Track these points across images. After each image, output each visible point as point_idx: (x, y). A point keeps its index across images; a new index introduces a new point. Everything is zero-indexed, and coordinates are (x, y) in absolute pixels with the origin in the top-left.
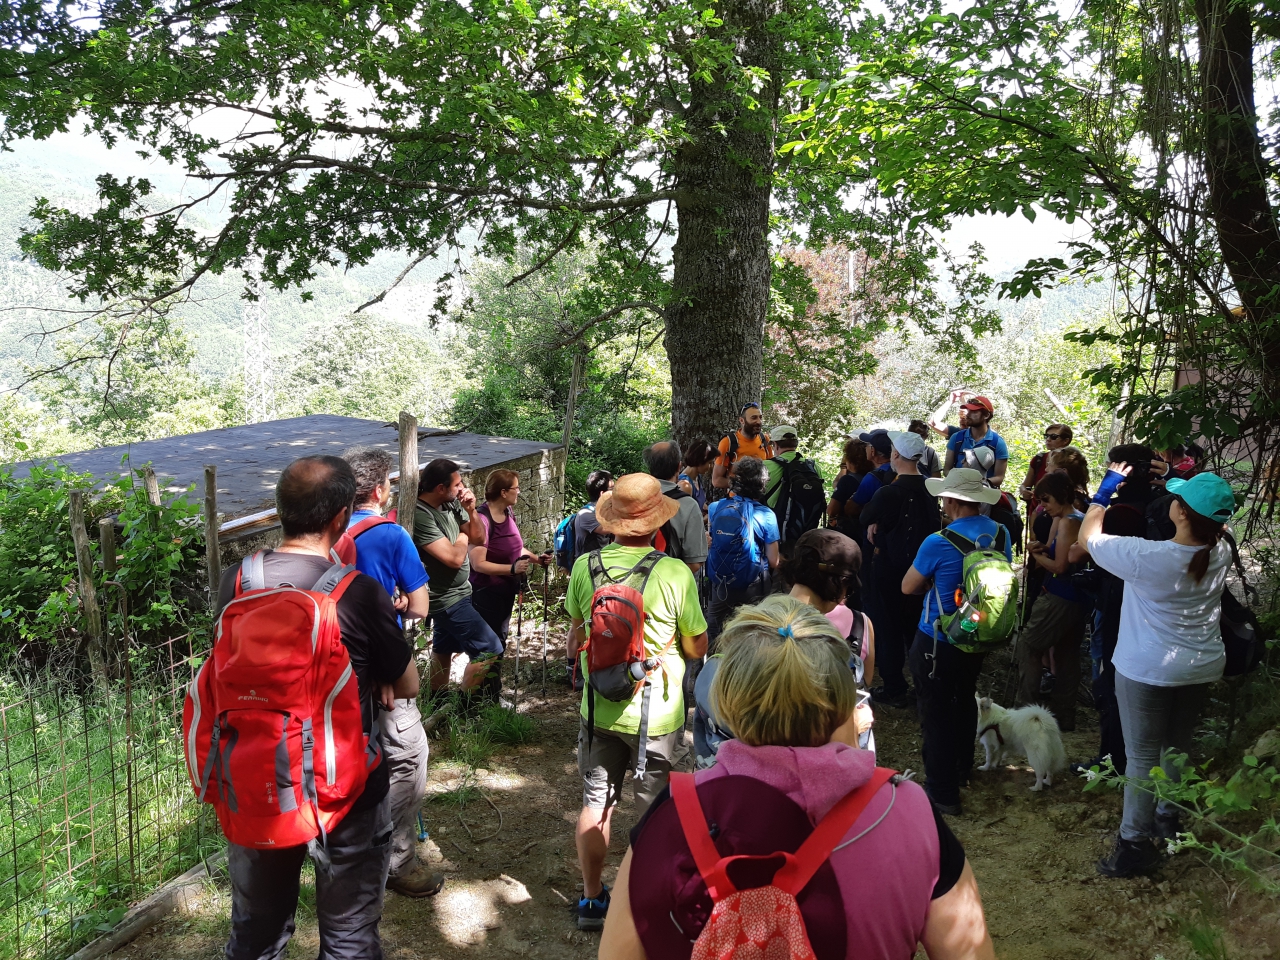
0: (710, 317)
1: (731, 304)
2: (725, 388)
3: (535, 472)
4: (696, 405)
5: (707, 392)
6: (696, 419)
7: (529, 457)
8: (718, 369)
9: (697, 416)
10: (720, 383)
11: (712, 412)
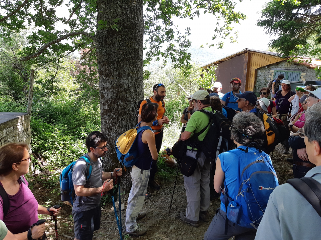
0: (122, 39)
1: (132, 32)
2: (131, 77)
3: (15, 128)
4: (117, 87)
5: (123, 80)
6: (117, 94)
7: (12, 121)
8: (127, 68)
9: (118, 92)
10: (129, 75)
11: (126, 90)
